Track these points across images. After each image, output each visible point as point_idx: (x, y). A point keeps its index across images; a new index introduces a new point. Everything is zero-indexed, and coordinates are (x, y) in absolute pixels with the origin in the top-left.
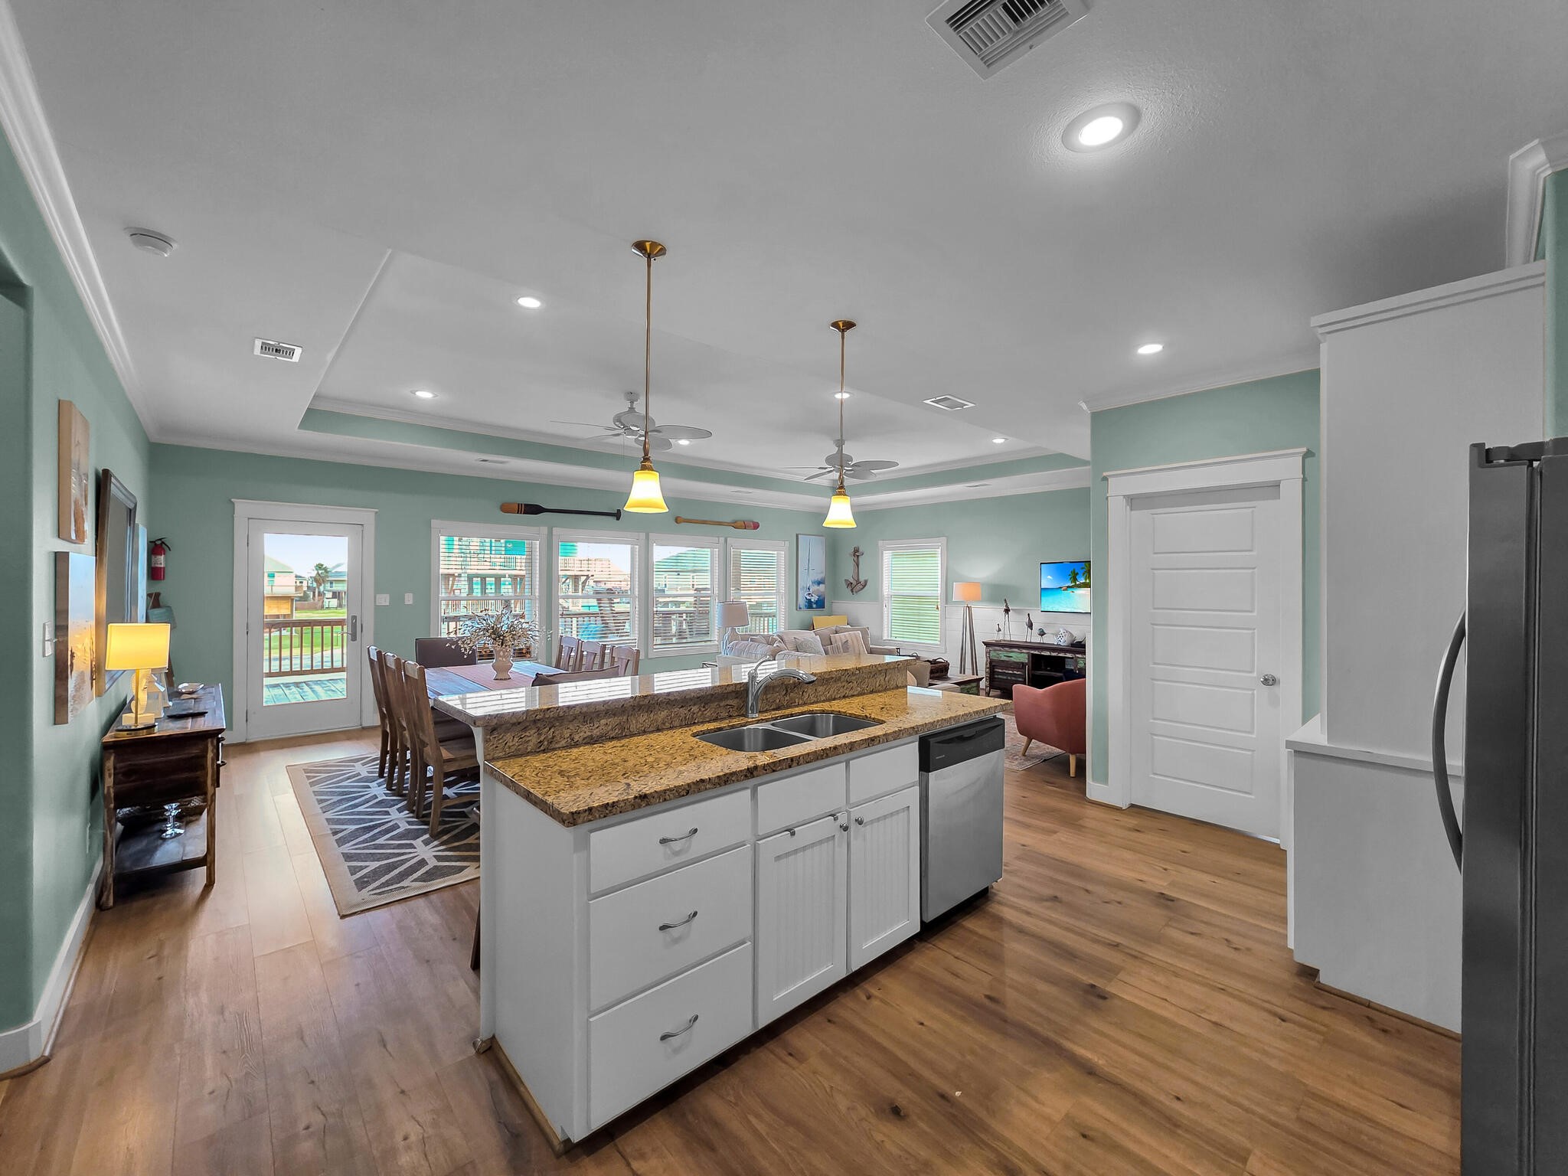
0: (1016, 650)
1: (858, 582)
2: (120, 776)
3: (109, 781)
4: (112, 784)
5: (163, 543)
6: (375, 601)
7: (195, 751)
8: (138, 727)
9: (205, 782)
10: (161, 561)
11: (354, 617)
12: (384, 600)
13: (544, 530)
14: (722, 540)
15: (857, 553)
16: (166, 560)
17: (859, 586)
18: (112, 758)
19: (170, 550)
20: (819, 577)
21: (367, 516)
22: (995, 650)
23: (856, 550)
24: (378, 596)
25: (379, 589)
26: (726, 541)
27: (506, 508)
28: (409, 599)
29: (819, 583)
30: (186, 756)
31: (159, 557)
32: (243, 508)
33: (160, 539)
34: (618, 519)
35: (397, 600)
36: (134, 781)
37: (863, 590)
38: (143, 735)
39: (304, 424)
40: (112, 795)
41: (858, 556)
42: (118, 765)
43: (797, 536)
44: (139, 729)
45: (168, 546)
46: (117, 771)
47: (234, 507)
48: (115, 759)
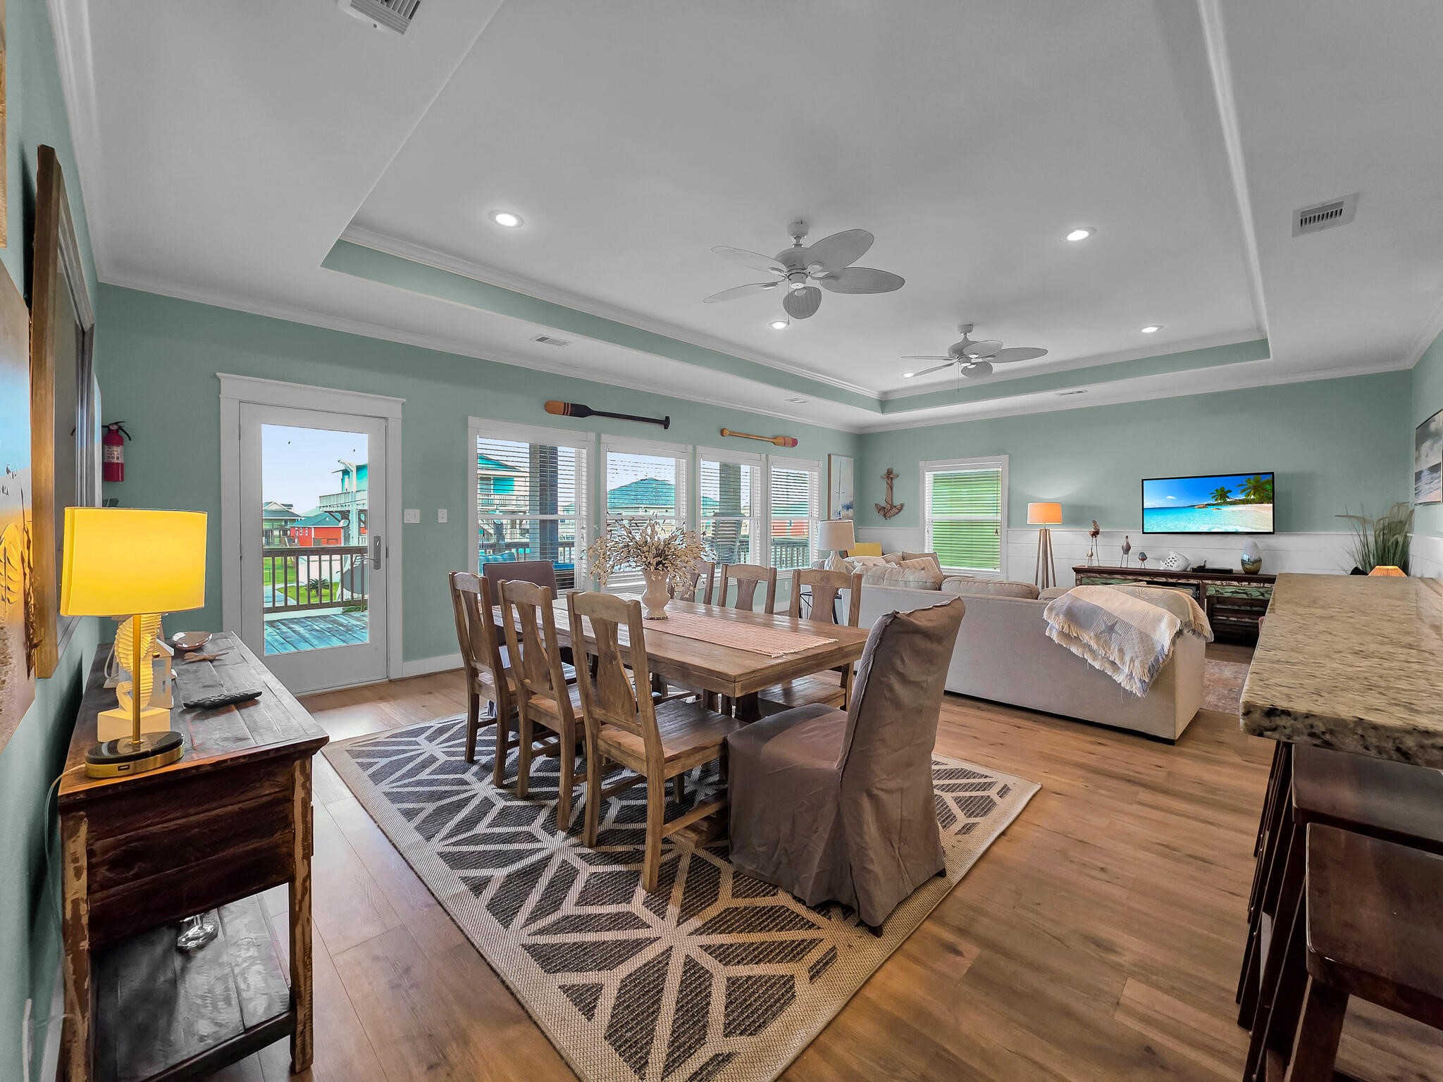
0: (1119, 576)
1: (892, 506)
2: (103, 872)
3: (77, 887)
4: (83, 894)
5: (120, 428)
6: (403, 519)
7: (267, 790)
8: (143, 750)
9: (291, 855)
10: (117, 453)
11: (378, 539)
12: (413, 516)
13: (592, 436)
14: (764, 456)
15: (890, 475)
16: (125, 453)
17: (895, 510)
18: (84, 829)
19: (130, 439)
20: (848, 501)
21: (392, 408)
22: (1088, 577)
23: (890, 472)
24: (406, 511)
25: (406, 504)
26: (767, 459)
27: (550, 407)
28: (443, 516)
29: (848, 507)
30: (251, 804)
31: (115, 448)
32: (232, 387)
33: (116, 423)
34: (666, 427)
35: (429, 517)
36: (136, 877)
37: (896, 516)
38: (156, 768)
39: (330, 262)
40: (85, 920)
41: (892, 478)
42: (98, 845)
43: (829, 456)
44: (146, 755)
45: (126, 433)
46: (94, 860)
47: (220, 383)
48: (89, 832)
